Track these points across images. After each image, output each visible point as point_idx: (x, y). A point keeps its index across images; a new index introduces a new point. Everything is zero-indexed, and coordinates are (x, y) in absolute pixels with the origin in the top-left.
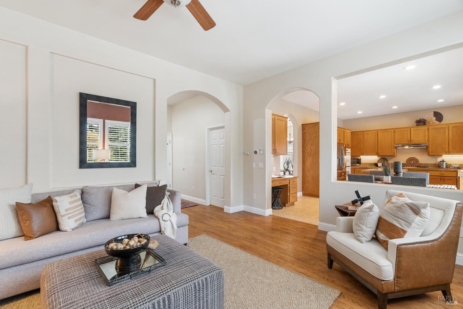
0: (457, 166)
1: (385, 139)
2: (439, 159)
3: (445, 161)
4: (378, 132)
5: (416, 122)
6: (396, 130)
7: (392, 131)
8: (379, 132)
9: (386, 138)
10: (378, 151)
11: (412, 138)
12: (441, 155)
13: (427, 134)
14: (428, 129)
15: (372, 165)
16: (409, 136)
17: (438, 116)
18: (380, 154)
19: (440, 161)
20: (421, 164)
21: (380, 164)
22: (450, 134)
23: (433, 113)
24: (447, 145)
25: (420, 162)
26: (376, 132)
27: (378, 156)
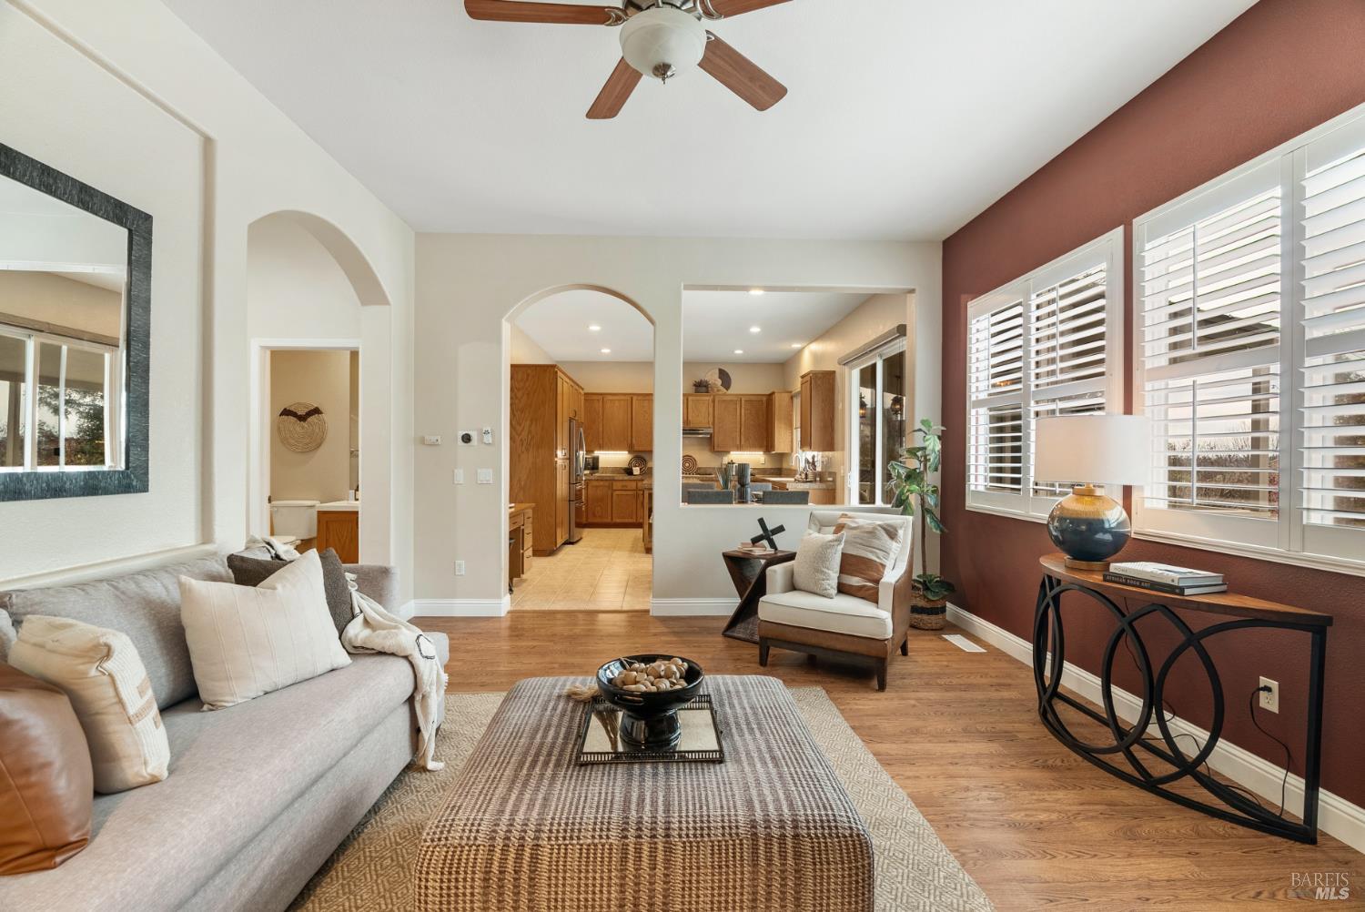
1: (645, 414)
2: (726, 460)
3: (734, 463)
4: (632, 398)
5: (695, 385)
8: (635, 398)
9: (647, 413)
10: (632, 441)
11: (690, 418)
12: (729, 452)
13: (711, 409)
14: (714, 401)
15: (619, 472)
17: (725, 377)
18: (636, 448)
19: (728, 463)
20: (699, 468)
21: (636, 471)
22: (743, 414)
23: (717, 371)
24: (738, 433)
25: (699, 465)
26: (629, 398)
27: (630, 452)
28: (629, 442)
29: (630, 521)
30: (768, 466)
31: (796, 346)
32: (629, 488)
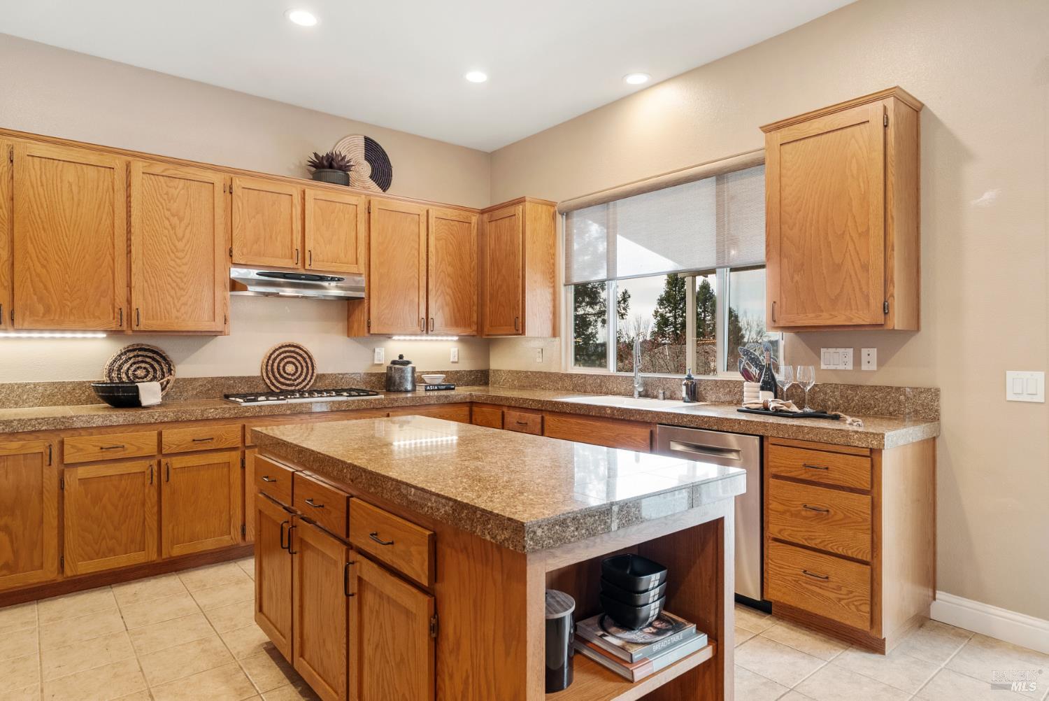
0: (439, 379)
1: (175, 220)
2: (385, 353)
3: (408, 363)
4: (128, 165)
5: (312, 165)
6: (238, 183)
7: (218, 179)
8: (138, 167)
9: (181, 220)
10: (129, 302)
12: (388, 336)
14: (368, 210)
15: (89, 401)
16: (297, 226)
17: (379, 163)
18: (145, 324)
19: (394, 362)
20: (321, 377)
21: (150, 393)
22: (432, 249)
23: (362, 143)
24: (423, 293)
25: (320, 370)
26: (118, 163)
27: (114, 334)
28: (121, 301)
29: (137, 558)
30: (465, 366)
31: (637, 79)
32: (131, 451)
